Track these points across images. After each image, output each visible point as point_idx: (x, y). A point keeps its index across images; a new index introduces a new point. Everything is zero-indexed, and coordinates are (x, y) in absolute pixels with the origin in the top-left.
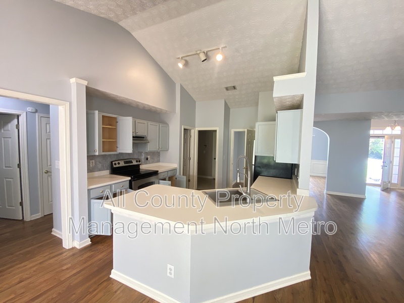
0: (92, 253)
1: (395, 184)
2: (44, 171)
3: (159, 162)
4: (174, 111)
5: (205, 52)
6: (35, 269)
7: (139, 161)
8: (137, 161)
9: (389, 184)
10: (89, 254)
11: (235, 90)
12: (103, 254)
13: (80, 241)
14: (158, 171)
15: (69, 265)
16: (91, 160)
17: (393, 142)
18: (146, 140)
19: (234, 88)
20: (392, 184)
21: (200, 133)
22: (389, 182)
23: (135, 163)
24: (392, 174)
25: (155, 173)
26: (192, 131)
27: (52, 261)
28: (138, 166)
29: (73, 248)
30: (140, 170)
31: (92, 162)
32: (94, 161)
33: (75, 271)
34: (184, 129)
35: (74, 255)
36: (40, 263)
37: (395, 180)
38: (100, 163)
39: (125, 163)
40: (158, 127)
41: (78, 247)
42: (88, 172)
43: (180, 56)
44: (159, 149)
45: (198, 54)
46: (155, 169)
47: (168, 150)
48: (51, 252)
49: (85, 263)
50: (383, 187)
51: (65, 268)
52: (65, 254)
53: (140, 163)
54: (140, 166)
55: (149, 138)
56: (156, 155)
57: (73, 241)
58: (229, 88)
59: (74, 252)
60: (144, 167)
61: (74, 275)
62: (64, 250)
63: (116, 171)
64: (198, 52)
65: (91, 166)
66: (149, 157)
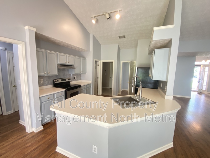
0: (44, 135)
1: (204, 90)
2: (13, 86)
3: (81, 80)
4: (89, 50)
5: (109, 13)
6: (9, 146)
7: (70, 80)
8: (68, 80)
9: (201, 91)
10: (42, 136)
11: (125, 38)
12: (51, 136)
13: (37, 128)
14: (81, 85)
15: (30, 144)
16: (41, 79)
17: (204, 69)
18: (73, 67)
19: (124, 37)
20: (202, 90)
21: (104, 63)
22: (201, 89)
23: (67, 80)
24: (203, 85)
25: (80, 86)
26: (99, 62)
27: (20, 141)
28: (69, 82)
29: (33, 132)
30: (71, 85)
31: (42, 80)
32: (43, 80)
33: (34, 148)
34: (95, 61)
35: (33, 137)
36: (12, 143)
37: (204, 88)
38: (47, 81)
39: (62, 80)
40: (80, 59)
41: (36, 132)
42: (39, 86)
43: (94, 16)
44: (81, 72)
45: (105, 15)
46: (79, 84)
47: (86, 73)
48: (19, 135)
49: (40, 142)
50: (199, 92)
51: (27, 145)
52: (27, 136)
53: (70, 81)
54: (71, 82)
55: (75, 66)
56: (79, 76)
57: (32, 128)
58: (121, 37)
59: (33, 134)
60: (73, 83)
61: (34, 150)
62: (27, 134)
63: (56, 85)
64: (105, 13)
65: (41, 82)
66: (75, 77)
